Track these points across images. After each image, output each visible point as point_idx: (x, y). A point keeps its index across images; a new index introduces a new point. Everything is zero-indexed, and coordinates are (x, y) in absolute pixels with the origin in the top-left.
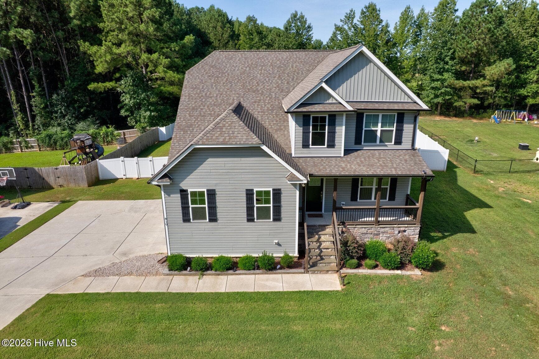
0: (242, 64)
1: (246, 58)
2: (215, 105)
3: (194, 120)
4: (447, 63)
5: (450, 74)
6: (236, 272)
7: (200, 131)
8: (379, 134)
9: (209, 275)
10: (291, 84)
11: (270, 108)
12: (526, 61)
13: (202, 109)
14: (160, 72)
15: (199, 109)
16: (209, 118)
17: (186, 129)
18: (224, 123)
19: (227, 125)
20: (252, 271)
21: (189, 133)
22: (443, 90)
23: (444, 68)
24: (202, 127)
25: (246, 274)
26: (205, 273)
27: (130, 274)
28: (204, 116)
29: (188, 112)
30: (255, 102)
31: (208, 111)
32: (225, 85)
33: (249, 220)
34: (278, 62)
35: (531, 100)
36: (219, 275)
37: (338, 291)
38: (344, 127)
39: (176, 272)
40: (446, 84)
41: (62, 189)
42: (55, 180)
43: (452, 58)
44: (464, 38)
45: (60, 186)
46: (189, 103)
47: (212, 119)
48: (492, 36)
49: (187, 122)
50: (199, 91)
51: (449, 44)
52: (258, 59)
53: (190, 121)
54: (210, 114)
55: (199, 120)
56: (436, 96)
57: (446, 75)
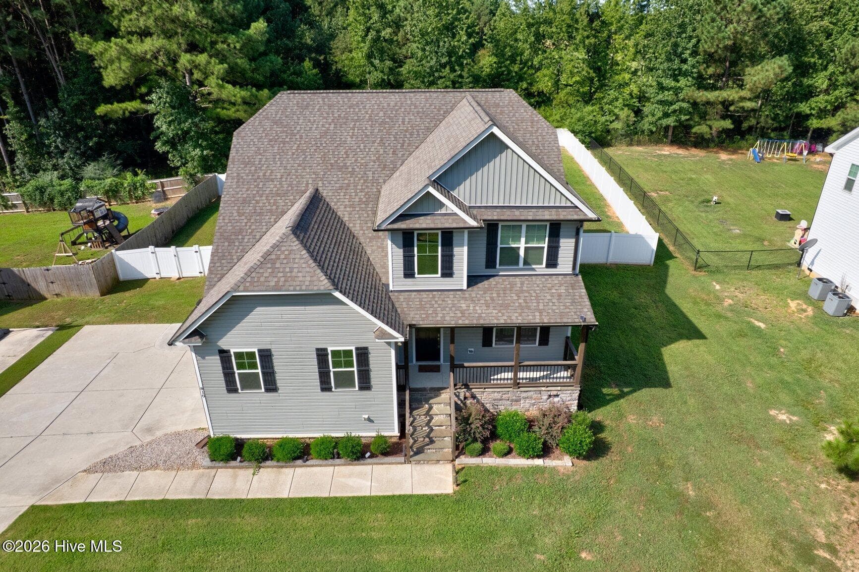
0: (324, 118)
1: (330, 106)
2: (278, 195)
3: (245, 221)
4: (684, 61)
5: (690, 79)
6: (308, 463)
7: (254, 241)
8: (522, 253)
9: (268, 467)
10: (400, 155)
11: (364, 200)
12: (813, 57)
13: (257, 202)
14: (212, 86)
15: (254, 202)
16: (267, 217)
17: (233, 237)
18: (279, 253)
19: (282, 256)
20: (330, 461)
21: (237, 244)
22: (676, 107)
23: (680, 69)
24: (257, 234)
25: (321, 466)
26: (262, 465)
27: (155, 467)
28: (260, 214)
29: (236, 208)
30: (341, 188)
31: (267, 204)
32: (295, 156)
33: (323, 390)
34: (381, 114)
35: (815, 121)
36: (282, 467)
37: (447, 495)
38: (466, 249)
39: (221, 464)
40: (681, 96)
41: (59, 300)
42: (48, 286)
43: (695, 53)
44: (713, 20)
45: (56, 295)
46: (238, 190)
47: (272, 220)
48: (759, 18)
49: (235, 225)
50: (253, 168)
51: (689, 29)
52: (350, 107)
53: (238, 224)
54: (271, 211)
55: (252, 221)
56: (666, 115)
57: (683, 82)
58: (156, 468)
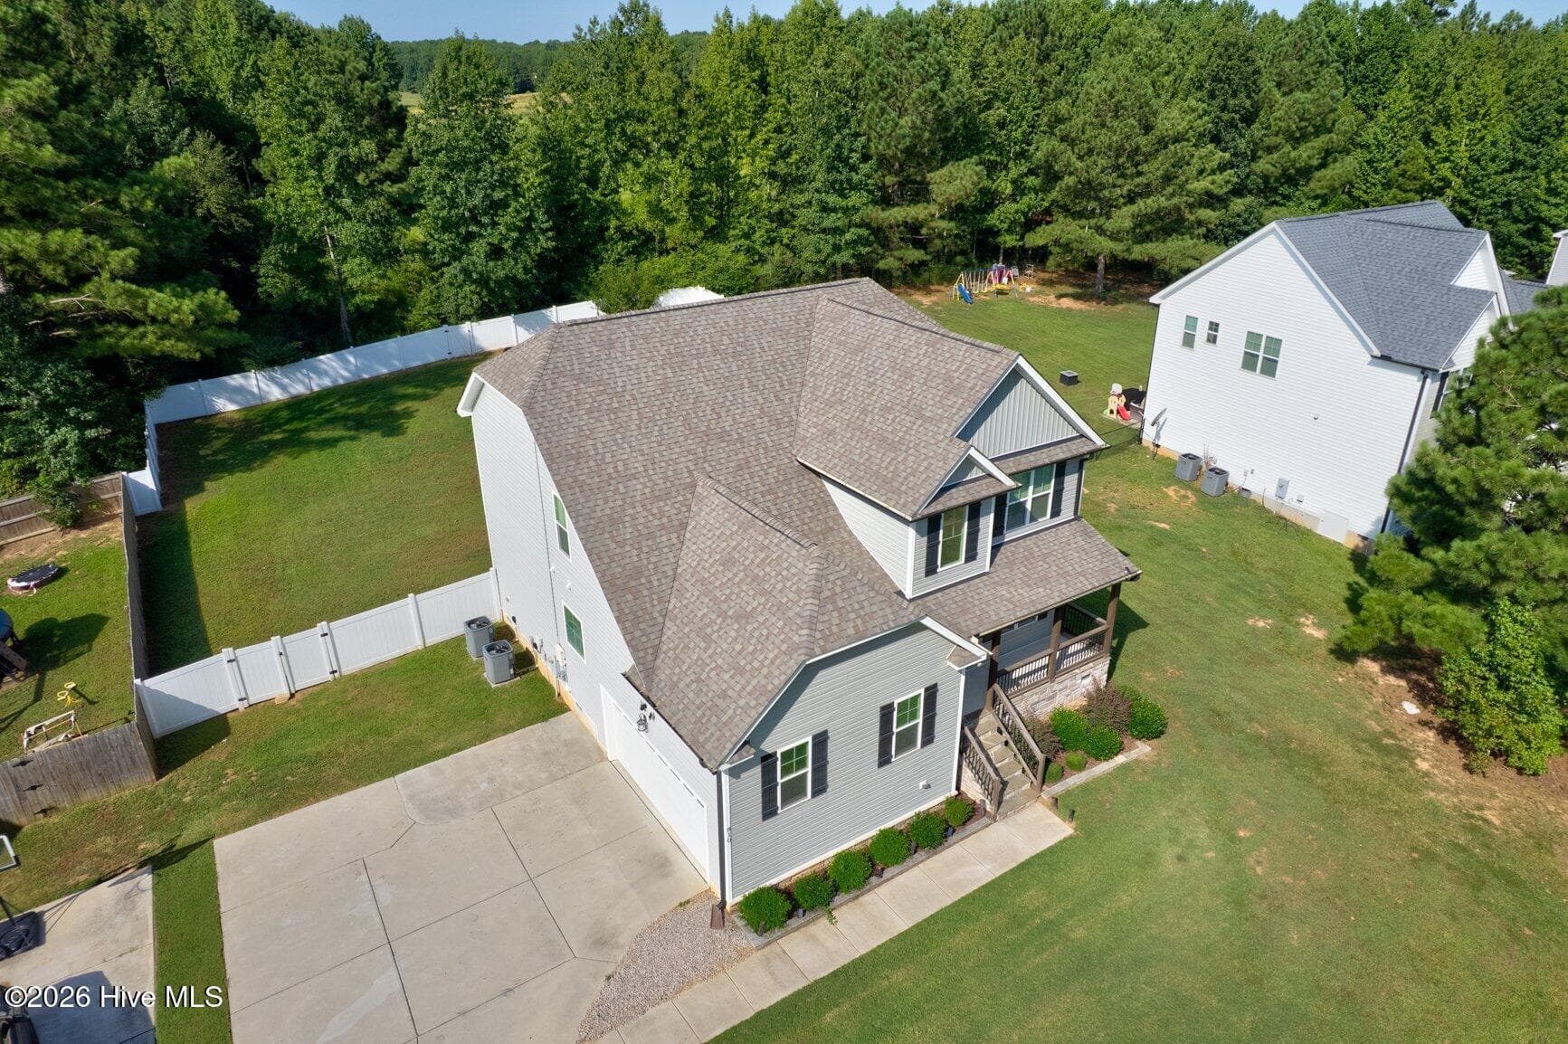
0: (650, 359)
1: (646, 338)
2: (659, 498)
3: (635, 552)
4: (853, 168)
5: (865, 194)
6: (887, 874)
7: (668, 580)
8: (1029, 506)
9: (841, 905)
10: (787, 401)
11: (781, 478)
12: (990, 153)
13: (634, 518)
15: (627, 519)
16: (664, 538)
17: (633, 583)
18: (830, 586)
19: (838, 590)
20: (909, 862)
21: (645, 593)
22: (850, 235)
23: (849, 181)
24: (666, 568)
25: (902, 873)
26: (832, 906)
27: (686, 983)
28: (651, 536)
29: (607, 535)
30: (740, 468)
31: (651, 518)
32: (644, 431)
33: (882, 764)
34: (726, 340)
35: (1008, 238)
36: (857, 897)
37: (1071, 837)
38: (992, 515)
39: (778, 932)
40: (856, 218)
41: (55, 819)
42: (22, 798)
43: (866, 158)
44: (883, 111)
45: (44, 811)
46: (591, 504)
47: (675, 541)
48: (941, 107)
49: (622, 563)
50: (592, 463)
51: (853, 123)
52: (676, 335)
53: (628, 560)
54: (662, 527)
55: (645, 550)
56: (837, 248)
57: (855, 199)
58: (690, 983)
